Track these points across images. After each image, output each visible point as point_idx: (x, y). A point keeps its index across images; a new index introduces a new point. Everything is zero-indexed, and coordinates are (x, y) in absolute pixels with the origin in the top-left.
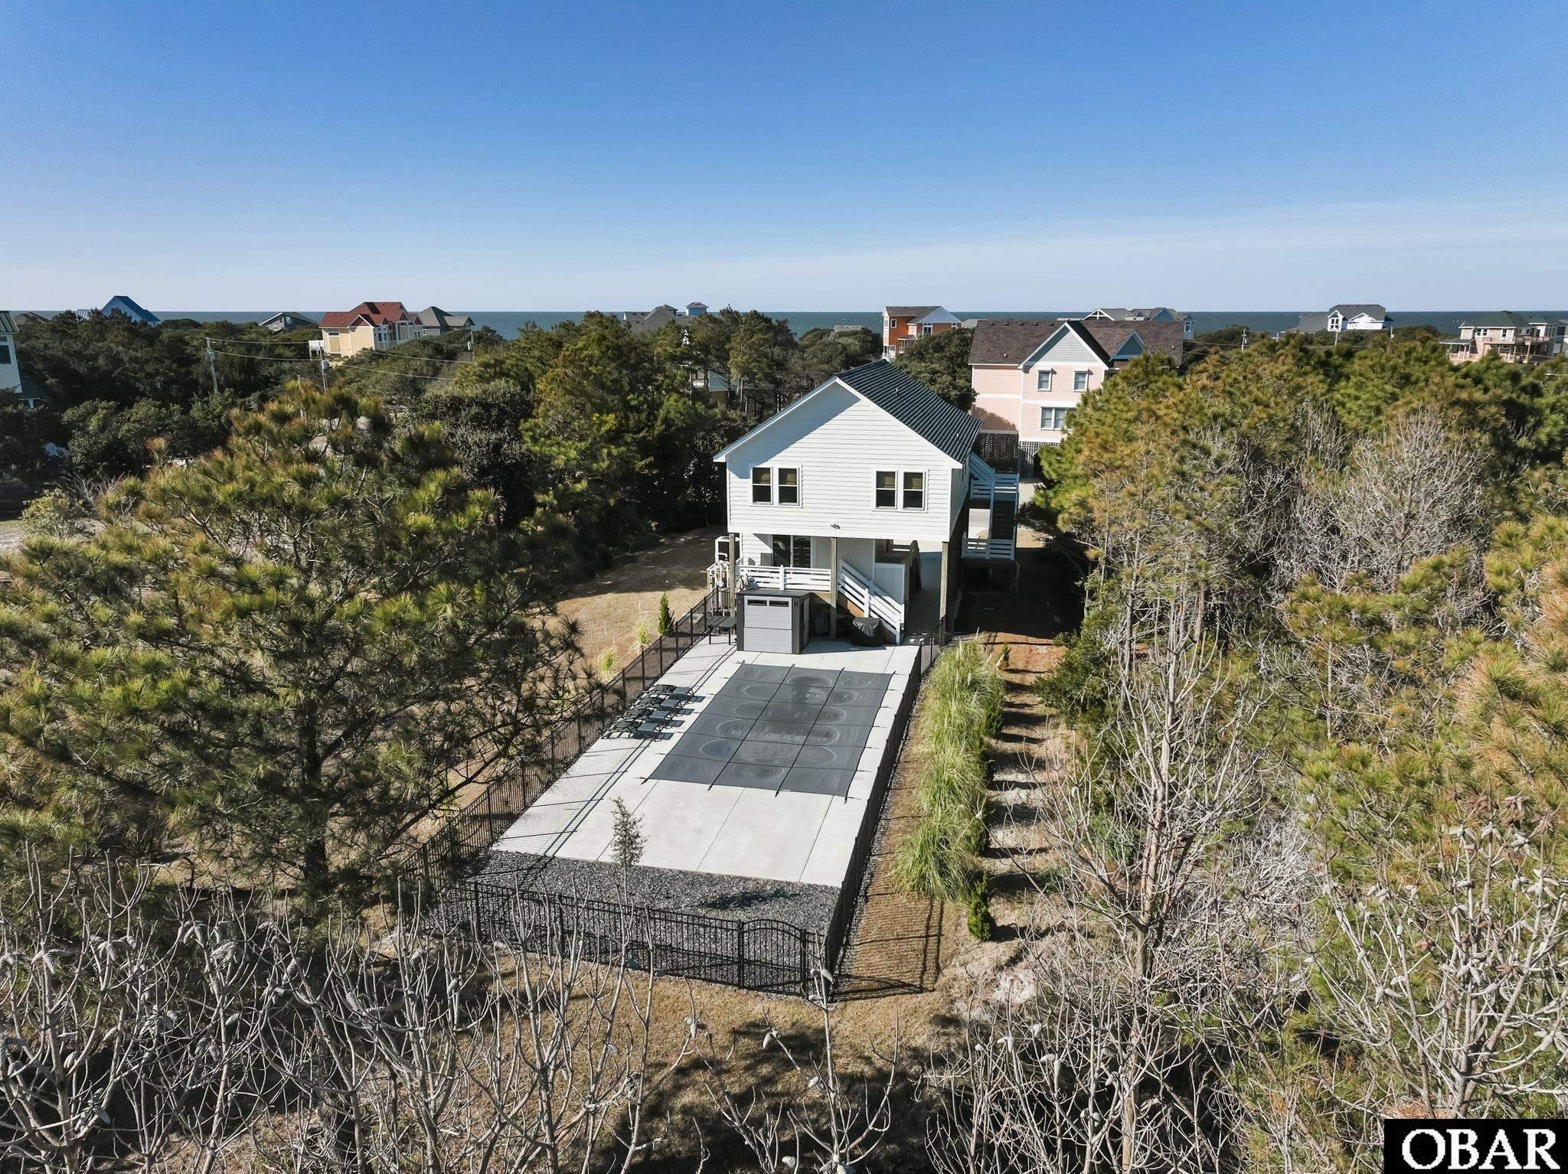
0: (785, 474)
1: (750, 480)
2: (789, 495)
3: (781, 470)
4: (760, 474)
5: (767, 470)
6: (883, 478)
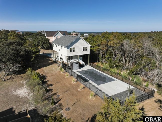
1: (69, 50)
2: (74, 51)
3: (73, 48)
4: (71, 49)
5: (71, 48)
6: (84, 48)
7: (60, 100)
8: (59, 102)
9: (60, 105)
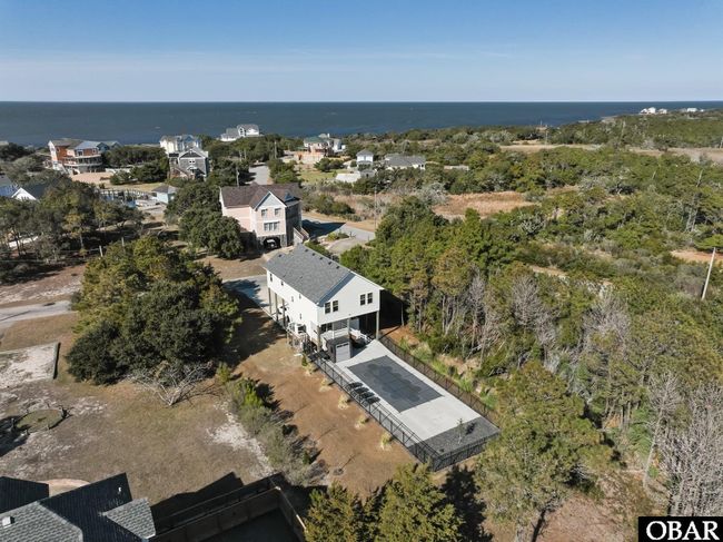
1: (324, 308)
3: (334, 302)
5: (329, 303)
6: (363, 296)
7: (319, 453)
8: (319, 458)
9: (322, 464)
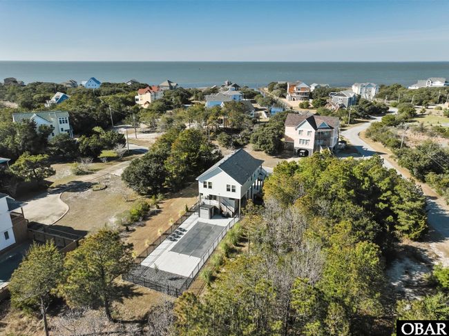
0: (209, 183)
2: (210, 187)
4: (205, 183)
6: (228, 186)
